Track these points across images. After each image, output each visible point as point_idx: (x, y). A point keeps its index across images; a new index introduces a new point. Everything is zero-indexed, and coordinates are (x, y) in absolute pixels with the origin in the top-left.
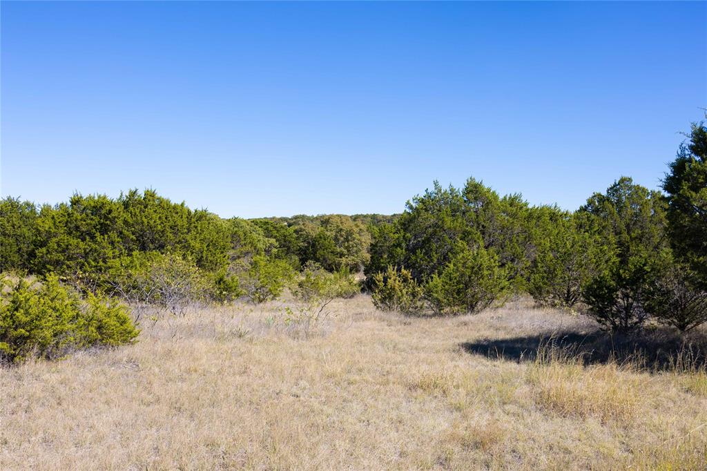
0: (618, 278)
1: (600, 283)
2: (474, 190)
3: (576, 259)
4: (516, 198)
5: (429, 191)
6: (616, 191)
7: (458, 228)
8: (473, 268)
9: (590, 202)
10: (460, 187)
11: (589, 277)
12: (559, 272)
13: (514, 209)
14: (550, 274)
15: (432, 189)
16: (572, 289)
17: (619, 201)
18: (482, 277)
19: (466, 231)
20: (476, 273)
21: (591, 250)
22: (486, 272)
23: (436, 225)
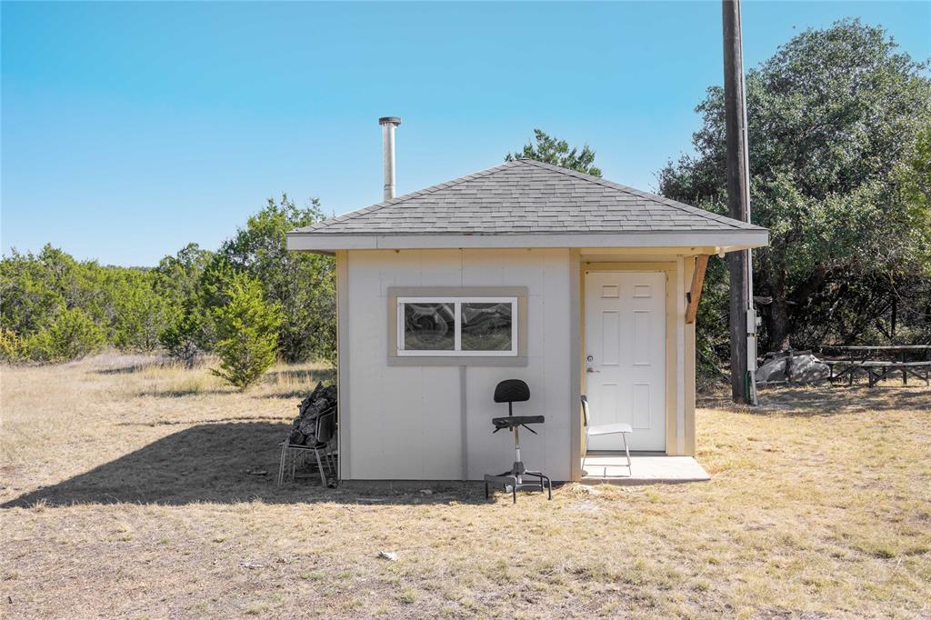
0: (181, 328)
1: (170, 332)
2: (52, 255)
3: (152, 318)
4: (94, 263)
5: (7, 257)
6: (186, 254)
7: (40, 292)
8: (74, 327)
9: (162, 263)
10: (37, 252)
11: (162, 329)
12: (139, 327)
13: (93, 273)
14: (133, 329)
15: (9, 255)
16: (150, 340)
17: (188, 262)
18: (82, 333)
19: (48, 295)
20: (77, 331)
21: (164, 310)
22: (84, 330)
23: (15, 289)
